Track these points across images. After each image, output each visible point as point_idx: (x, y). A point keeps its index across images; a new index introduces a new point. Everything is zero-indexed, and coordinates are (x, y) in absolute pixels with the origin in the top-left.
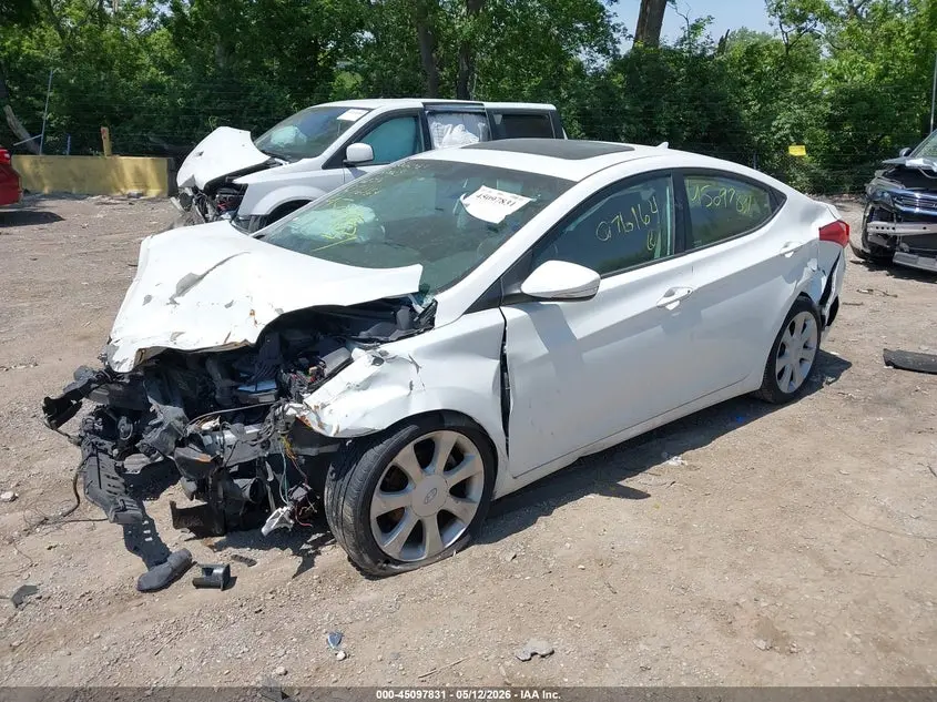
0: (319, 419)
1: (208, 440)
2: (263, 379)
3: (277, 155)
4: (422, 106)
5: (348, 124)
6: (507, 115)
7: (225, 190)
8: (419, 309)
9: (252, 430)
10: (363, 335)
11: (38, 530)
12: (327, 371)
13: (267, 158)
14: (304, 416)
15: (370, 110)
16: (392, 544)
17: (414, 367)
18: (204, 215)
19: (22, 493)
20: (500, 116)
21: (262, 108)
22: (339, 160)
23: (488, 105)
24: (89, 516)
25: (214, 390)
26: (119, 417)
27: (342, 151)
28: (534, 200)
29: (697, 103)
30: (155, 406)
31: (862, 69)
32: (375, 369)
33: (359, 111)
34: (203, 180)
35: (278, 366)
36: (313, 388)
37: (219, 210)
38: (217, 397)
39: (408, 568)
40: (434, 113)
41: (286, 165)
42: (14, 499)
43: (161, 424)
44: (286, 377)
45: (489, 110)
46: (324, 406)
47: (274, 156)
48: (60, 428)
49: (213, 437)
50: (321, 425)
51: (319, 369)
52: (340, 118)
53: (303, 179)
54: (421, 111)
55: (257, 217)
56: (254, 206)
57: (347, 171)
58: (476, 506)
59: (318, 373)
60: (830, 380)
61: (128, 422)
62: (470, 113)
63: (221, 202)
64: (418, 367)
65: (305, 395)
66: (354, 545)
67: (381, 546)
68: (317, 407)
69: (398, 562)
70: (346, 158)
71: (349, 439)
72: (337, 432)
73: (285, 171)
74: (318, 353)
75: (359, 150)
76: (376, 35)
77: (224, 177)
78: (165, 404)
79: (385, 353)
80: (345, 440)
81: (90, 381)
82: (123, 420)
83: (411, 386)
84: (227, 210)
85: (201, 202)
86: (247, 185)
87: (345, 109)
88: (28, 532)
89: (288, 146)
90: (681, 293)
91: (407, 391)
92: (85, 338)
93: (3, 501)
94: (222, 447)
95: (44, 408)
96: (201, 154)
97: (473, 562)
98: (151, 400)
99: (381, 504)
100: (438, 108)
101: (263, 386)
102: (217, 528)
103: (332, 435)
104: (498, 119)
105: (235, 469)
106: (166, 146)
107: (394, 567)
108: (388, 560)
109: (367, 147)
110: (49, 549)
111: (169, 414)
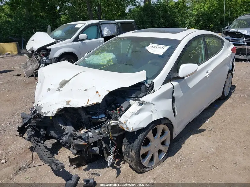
0: (126, 126)
1: (83, 137)
2: (100, 114)
3: (58, 39)
4: (99, 22)
5: (78, 29)
6: (122, 23)
7: (43, 51)
8: (148, 86)
9: (97, 131)
10: (133, 96)
11: (19, 173)
12: (123, 109)
13: (55, 40)
14: (122, 126)
15: (84, 24)
16: (145, 162)
17: (153, 105)
18: (37, 59)
19: (8, 159)
20: (120, 24)
21: (42, 26)
22: (77, 39)
23: (117, 21)
24: (35, 165)
25: (82, 119)
26: (40, 129)
27: (78, 37)
28: (170, 47)
29: (164, 18)
30: (63, 127)
31: (204, 7)
32: (140, 107)
33: (81, 25)
34: (36, 48)
35: (106, 109)
36: (121, 116)
37: (42, 57)
38: (83, 121)
39: (150, 169)
40: (102, 24)
41: (61, 42)
42: (6, 162)
43: (67, 133)
44: (110, 113)
45: (117, 22)
46: (127, 121)
47: (57, 40)
48: (23, 137)
49: (85, 135)
50: (128, 128)
51: (120, 109)
52: (75, 27)
53: (67, 46)
54: (99, 23)
55: (55, 58)
56: (53, 55)
57: (79, 42)
58: (168, 147)
59: (120, 110)
60: (233, 91)
61: (44, 131)
62: (112, 23)
63: (42, 55)
64: (154, 105)
65: (119, 118)
66: (135, 164)
67: (143, 163)
68: (125, 122)
69: (147, 168)
70: (79, 38)
71: (135, 131)
72: (132, 130)
73: (61, 44)
74: (118, 103)
75: (83, 36)
76: (72, 4)
77: (43, 47)
78: (66, 126)
79: (143, 102)
80: (134, 132)
81: (30, 119)
82: (42, 130)
83: (152, 112)
84: (44, 57)
85: (36, 55)
86: (51, 49)
87: (76, 24)
88: (15, 174)
89: (60, 36)
90: (210, 71)
91: (151, 113)
92: (8, 101)
93: (2, 163)
94: (88, 138)
95: (18, 131)
96: (33, 40)
97: (169, 164)
98: (61, 125)
99: (143, 151)
100: (103, 22)
101: (101, 116)
102: (84, 163)
103: (131, 131)
104: (120, 25)
105: (92, 144)
106: (14, 39)
107: (146, 169)
108: (145, 167)
109: (86, 35)
110: (26, 180)
111: (69, 129)
